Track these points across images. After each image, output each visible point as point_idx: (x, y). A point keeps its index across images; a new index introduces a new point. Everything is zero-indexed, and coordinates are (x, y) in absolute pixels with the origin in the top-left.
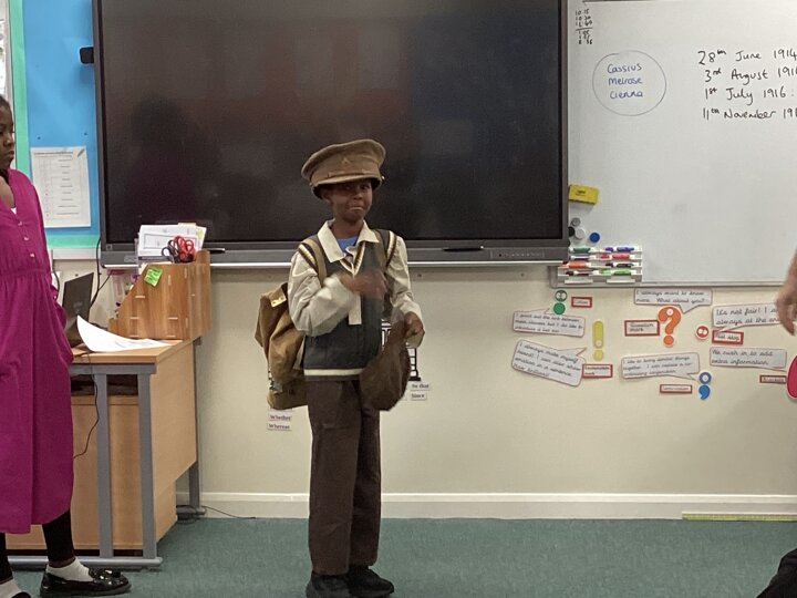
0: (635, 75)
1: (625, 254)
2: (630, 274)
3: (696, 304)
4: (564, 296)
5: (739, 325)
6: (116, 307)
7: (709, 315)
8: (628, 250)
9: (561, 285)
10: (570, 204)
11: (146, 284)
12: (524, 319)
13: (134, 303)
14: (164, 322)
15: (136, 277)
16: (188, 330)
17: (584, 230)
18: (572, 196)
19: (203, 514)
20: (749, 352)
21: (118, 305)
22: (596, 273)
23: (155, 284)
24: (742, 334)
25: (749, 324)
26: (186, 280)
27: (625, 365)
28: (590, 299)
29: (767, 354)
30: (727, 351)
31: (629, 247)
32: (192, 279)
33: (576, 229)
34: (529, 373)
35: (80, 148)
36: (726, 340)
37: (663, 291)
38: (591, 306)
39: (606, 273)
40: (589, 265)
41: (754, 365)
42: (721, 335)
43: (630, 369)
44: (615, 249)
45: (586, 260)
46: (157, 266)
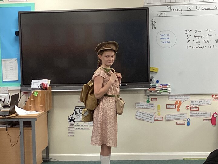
0: (168, 37)
1: (166, 86)
2: (167, 92)
3: (186, 100)
4: (149, 98)
5: (198, 105)
6: (25, 103)
7: (189, 103)
8: (167, 85)
9: (148, 95)
10: (150, 72)
11: (34, 96)
12: (138, 104)
13: (30, 101)
14: (39, 106)
15: (31, 94)
16: (45, 109)
17: (154, 80)
18: (151, 70)
19: (50, 160)
20: (200, 113)
21: (26, 102)
22: (158, 91)
23: (36, 96)
24: (198, 108)
25: (200, 105)
26: (45, 95)
27: (167, 117)
28: (157, 99)
29: (205, 113)
30: (194, 112)
31: (167, 84)
32: (47, 94)
33: (152, 79)
34: (140, 119)
35: (15, 59)
36: (194, 109)
37: (177, 96)
38: (157, 101)
39: (161, 91)
40: (156, 89)
41: (202, 116)
42: (193, 108)
43: (168, 118)
44: (163, 85)
45: (155, 88)
46: (37, 91)
